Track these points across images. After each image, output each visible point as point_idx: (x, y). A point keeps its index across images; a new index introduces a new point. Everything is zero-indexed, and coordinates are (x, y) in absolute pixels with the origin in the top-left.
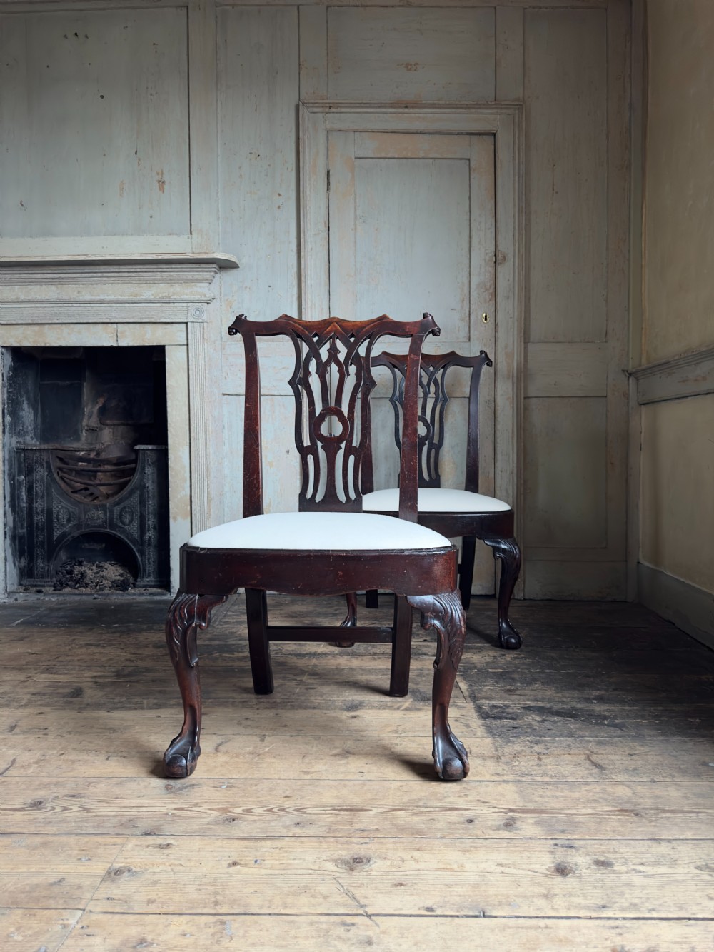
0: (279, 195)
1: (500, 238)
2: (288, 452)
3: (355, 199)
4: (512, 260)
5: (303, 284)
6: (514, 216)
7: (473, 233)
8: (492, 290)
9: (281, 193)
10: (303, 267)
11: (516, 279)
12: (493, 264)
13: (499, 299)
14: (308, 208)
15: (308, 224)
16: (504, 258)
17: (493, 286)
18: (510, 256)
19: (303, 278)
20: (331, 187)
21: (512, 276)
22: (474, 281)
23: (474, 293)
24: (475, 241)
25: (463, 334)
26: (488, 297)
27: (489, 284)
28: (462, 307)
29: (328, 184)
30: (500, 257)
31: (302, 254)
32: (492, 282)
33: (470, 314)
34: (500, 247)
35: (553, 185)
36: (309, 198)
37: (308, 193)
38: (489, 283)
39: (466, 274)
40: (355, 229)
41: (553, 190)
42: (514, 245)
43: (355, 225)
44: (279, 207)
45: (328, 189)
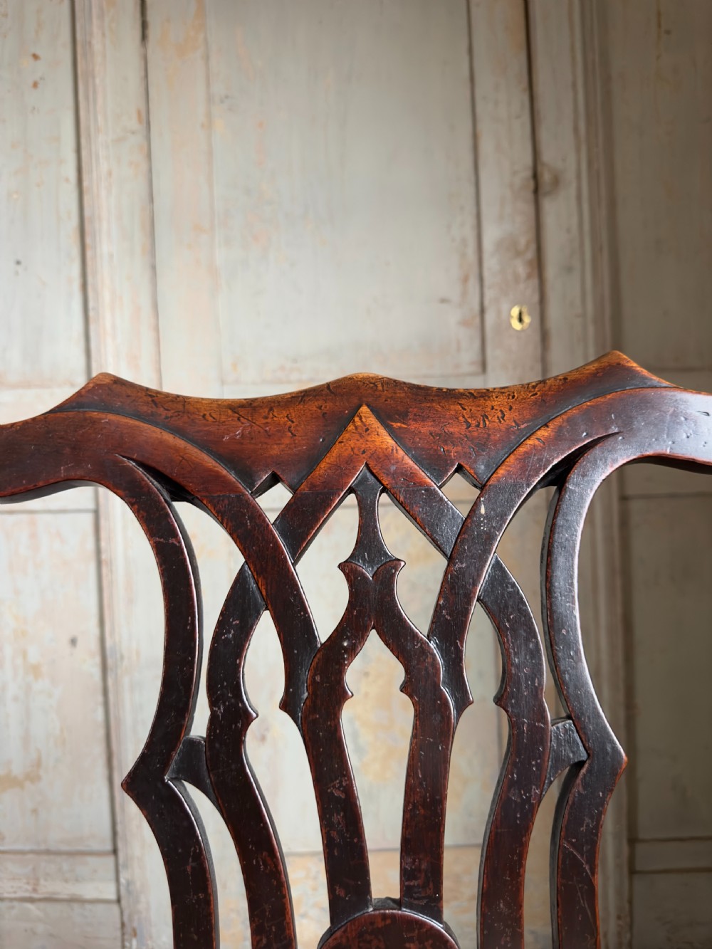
0: (35, 57)
1: (544, 135)
2: (73, 642)
3: (207, 58)
4: (574, 185)
5: (89, 254)
6: (574, 85)
7: (484, 127)
8: (530, 254)
9: (38, 52)
10: (87, 213)
11: (587, 227)
12: (530, 196)
13: (551, 271)
14: (97, 81)
15: (100, 118)
16: (556, 181)
17: (533, 247)
18: (570, 175)
19: (88, 240)
20: (153, 32)
21: (575, 220)
22: (491, 235)
23: (491, 263)
24: (487, 146)
25: (469, 355)
26: (522, 269)
27: (523, 241)
28: (464, 294)
29: (144, 25)
30: (546, 177)
31: (85, 184)
32: (532, 235)
33: (482, 311)
34: (547, 156)
35: (659, 14)
36: (98, 59)
37: (97, 46)
38: (525, 239)
39: (470, 221)
40: (208, 125)
41: (659, 26)
42: (578, 150)
43: (209, 115)
44: (35, 85)
45: (144, 37)
